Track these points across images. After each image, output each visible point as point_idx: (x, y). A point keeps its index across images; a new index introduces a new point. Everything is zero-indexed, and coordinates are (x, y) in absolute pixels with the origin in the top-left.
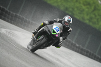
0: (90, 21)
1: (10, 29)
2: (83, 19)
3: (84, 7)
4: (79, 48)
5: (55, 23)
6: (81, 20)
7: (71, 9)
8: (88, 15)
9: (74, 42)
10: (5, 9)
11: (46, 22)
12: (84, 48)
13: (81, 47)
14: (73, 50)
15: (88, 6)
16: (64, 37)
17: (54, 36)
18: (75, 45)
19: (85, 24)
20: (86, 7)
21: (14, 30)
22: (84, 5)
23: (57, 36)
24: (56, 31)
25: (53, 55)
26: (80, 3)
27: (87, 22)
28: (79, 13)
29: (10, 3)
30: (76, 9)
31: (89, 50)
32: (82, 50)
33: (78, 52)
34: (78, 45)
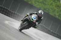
0: (59, 16)
1: (11, 21)
2: (55, 15)
3: (55, 8)
4: (52, 32)
5: (33, 15)
6: (54, 16)
7: (47, 10)
8: (58, 13)
9: (49, 29)
10: (7, 9)
11: (28, 14)
12: (56, 33)
13: (54, 32)
14: (49, 34)
15: (58, 8)
16: (39, 22)
17: (33, 22)
18: (50, 31)
19: (56, 18)
20: (57, 8)
21: (13, 22)
22: (56, 7)
23: (34, 22)
24: (33, 19)
25: (37, 37)
26: (53, 6)
27: (57, 17)
28: (52, 12)
29: (11, 6)
30: (50, 9)
31: (59, 34)
32: (54, 33)
33: (52, 35)
34: (52, 31)
